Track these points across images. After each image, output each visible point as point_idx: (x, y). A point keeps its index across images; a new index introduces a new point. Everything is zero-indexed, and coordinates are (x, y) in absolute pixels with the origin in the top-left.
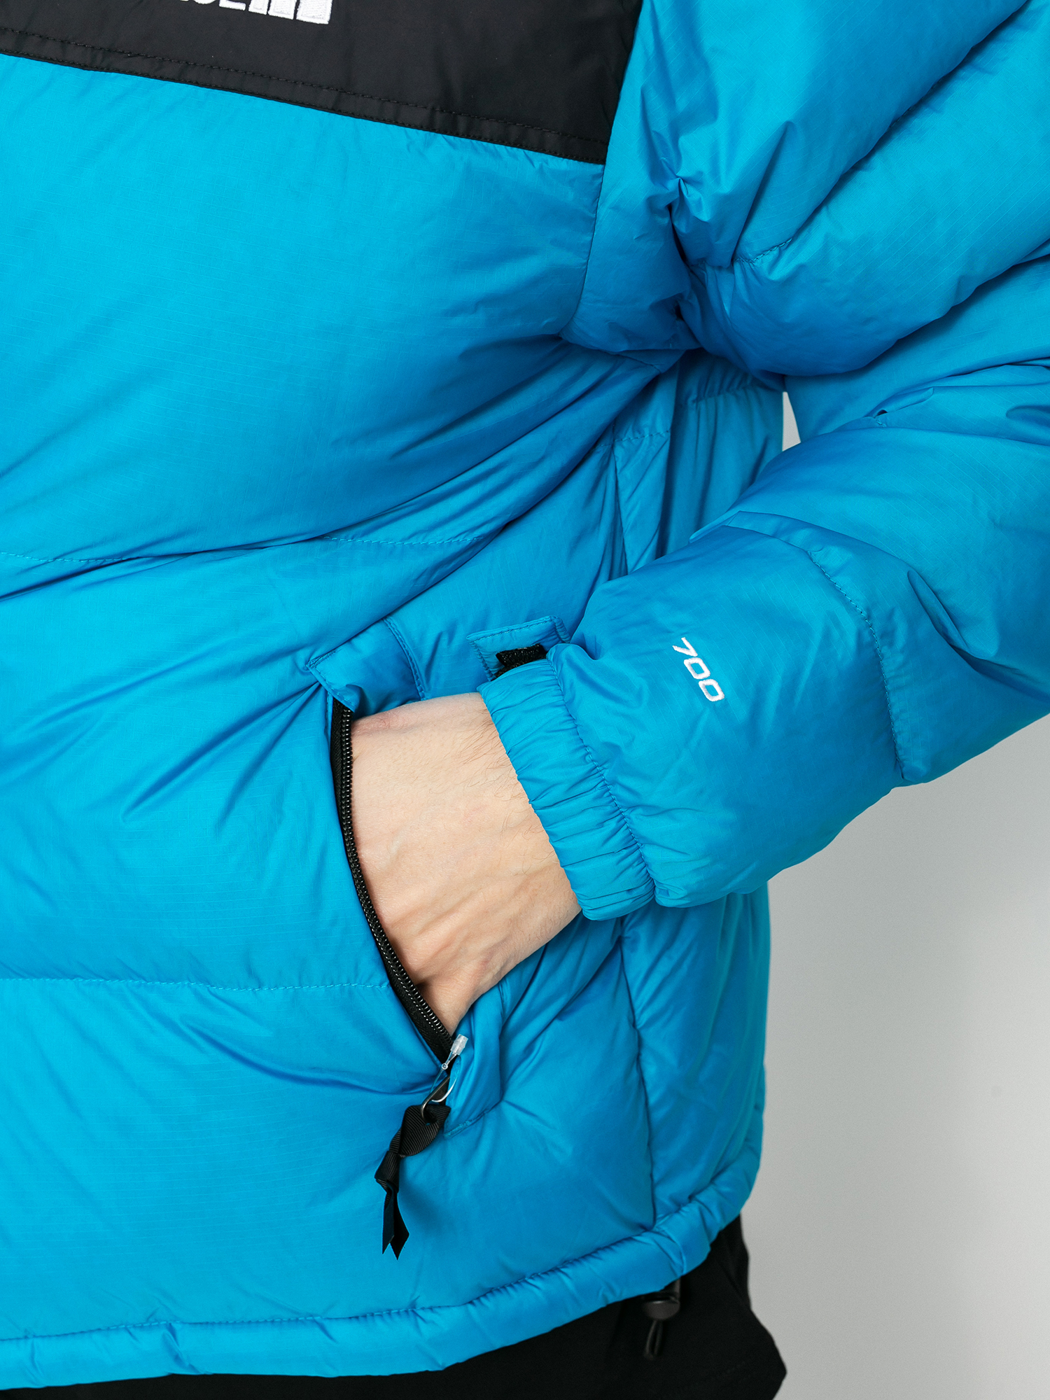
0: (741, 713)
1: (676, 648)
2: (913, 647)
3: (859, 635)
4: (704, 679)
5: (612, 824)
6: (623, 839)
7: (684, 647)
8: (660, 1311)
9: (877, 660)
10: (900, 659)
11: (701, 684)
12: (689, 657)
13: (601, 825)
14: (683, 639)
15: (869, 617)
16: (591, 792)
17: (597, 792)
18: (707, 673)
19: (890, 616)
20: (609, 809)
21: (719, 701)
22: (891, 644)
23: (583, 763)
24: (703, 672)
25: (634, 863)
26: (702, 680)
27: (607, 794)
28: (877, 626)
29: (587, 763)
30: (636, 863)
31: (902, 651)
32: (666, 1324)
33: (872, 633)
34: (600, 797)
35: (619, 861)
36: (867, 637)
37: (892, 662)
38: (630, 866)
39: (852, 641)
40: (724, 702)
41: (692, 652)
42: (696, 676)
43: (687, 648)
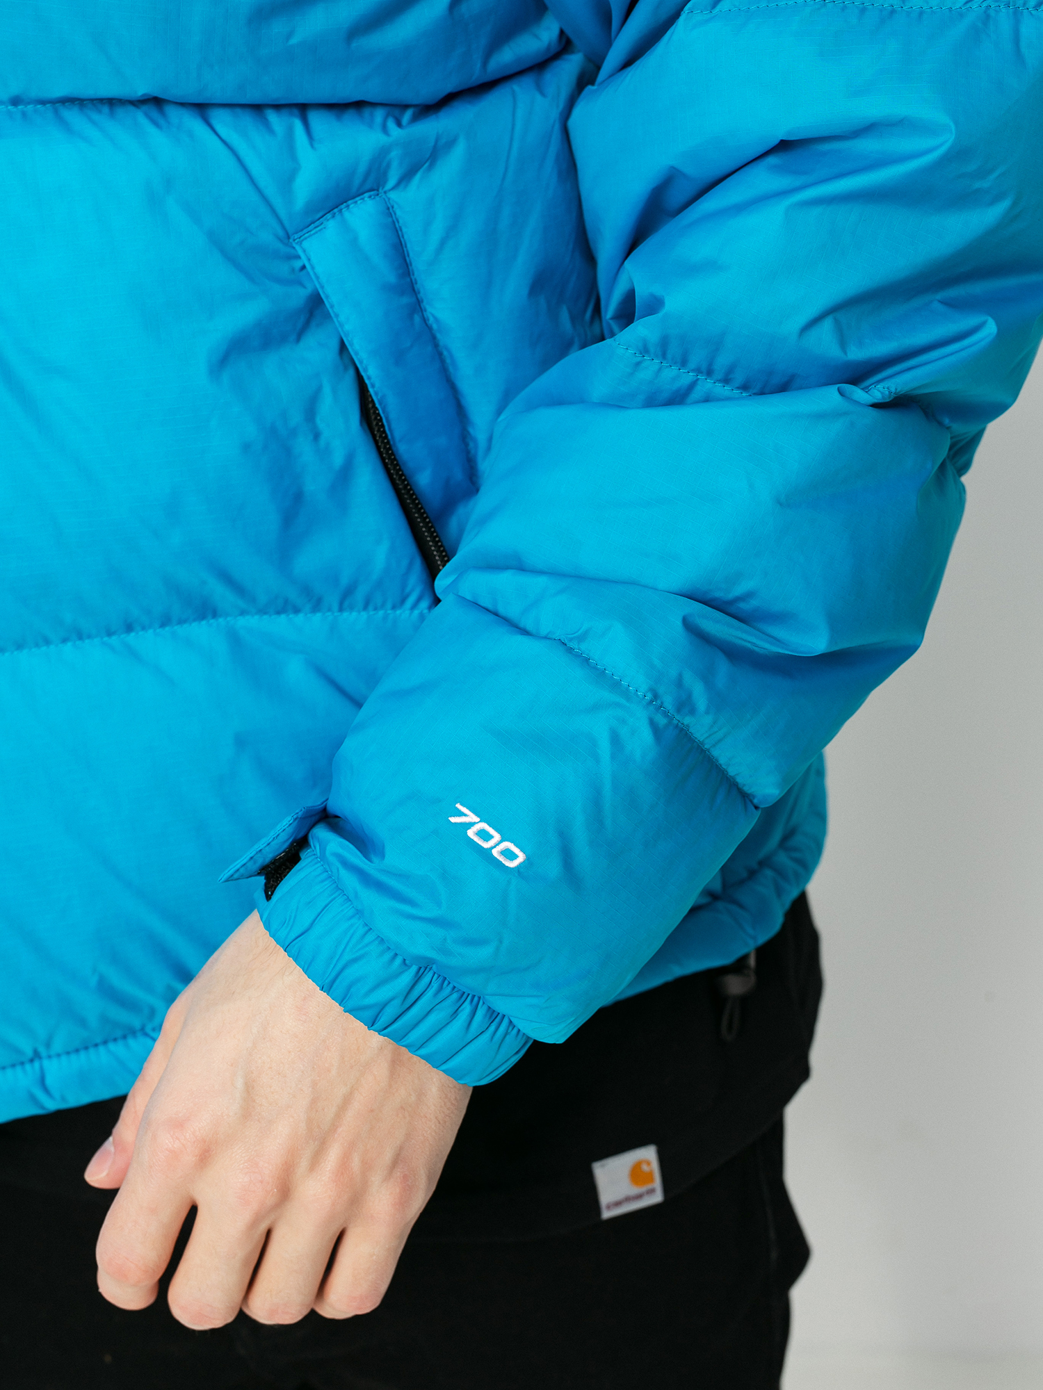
0: (553, 867)
1: (453, 820)
2: (719, 702)
3: (652, 723)
4: (496, 845)
5: (467, 1008)
6: (486, 1015)
7: (462, 814)
8: (736, 986)
9: (683, 733)
10: (708, 720)
11: (495, 852)
12: (471, 824)
13: (455, 1013)
14: (458, 806)
15: (656, 696)
16: (429, 989)
17: (435, 985)
18: (497, 837)
19: (679, 683)
20: (455, 996)
21: (521, 864)
22: (693, 711)
23: (407, 968)
24: (492, 837)
25: (508, 1029)
26: (495, 847)
27: (446, 982)
28: (669, 702)
29: (411, 966)
30: (510, 1028)
31: (707, 712)
32: (744, 1000)
33: (666, 714)
34: (441, 988)
35: (492, 1038)
36: (661, 721)
37: (701, 726)
38: (506, 1034)
39: (646, 735)
40: (529, 862)
41: (472, 818)
42: (486, 845)
43: (465, 815)
